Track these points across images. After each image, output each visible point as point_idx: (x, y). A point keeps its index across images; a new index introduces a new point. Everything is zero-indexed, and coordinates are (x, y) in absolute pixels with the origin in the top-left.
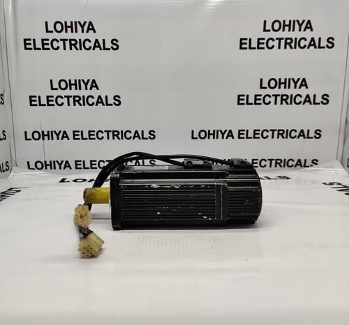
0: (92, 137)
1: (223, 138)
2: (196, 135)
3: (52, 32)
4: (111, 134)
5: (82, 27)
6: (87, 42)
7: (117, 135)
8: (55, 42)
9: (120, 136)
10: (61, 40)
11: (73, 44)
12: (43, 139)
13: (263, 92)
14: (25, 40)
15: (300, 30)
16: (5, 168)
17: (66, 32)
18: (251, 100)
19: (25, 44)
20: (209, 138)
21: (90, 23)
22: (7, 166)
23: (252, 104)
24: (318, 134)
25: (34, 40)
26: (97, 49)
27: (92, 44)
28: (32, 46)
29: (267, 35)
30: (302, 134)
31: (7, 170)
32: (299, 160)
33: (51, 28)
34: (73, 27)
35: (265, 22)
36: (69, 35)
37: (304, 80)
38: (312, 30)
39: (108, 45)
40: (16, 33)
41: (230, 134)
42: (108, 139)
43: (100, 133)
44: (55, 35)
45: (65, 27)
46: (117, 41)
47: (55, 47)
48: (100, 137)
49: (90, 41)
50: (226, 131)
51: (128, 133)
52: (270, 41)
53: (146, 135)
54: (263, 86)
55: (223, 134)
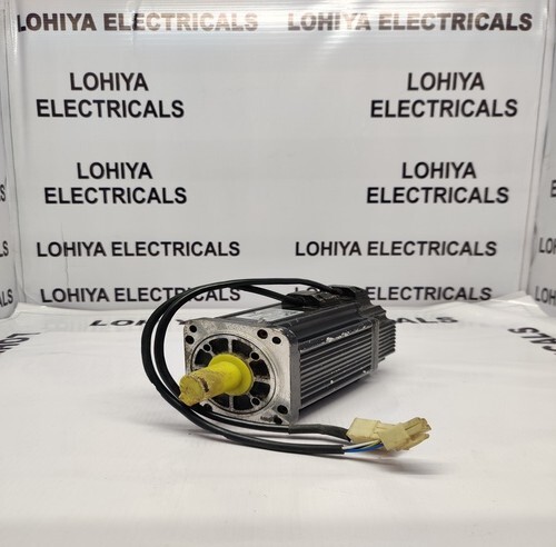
0: (141, 252)
1: (344, 254)
2: (302, 249)
3: (80, 89)
4: (170, 247)
5: (128, 81)
6: (134, 105)
7: (180, 249)
8: (85, 105)
9: (184, 250)
10: (95, 101)
11: (113, 108)
12: (66, 255)
13: (407, 184)
14: (39, 101)
15: (464, 88)
16: (7, 299)
17: (103, 88)
18: (389, 196)
19: (39, 108)
20: (322, 254)
21: (140, 76)
22: (10, 296)
23: (389, 202)
24: (492, 248)
25: (53, 102)
26: (150, 116)
27: (142, 109)
28: (49, 111)
29: (413, 96)
30: (466, 248)
31: (10, 302)
32: (462, 290)
33: (79, 83)
34: (112, 81)
35: (410, 75)
36: (107, 94)
37: (470, 165)
38: (483, 88)
39: (168, 109)
40: (24, 91)
41: (356, 248)
42: (166, 254)
43: (153, 246)
44: (85, 94)
45: (101, 82)
46: (181, 103)
47: (85, 112)
48: (154, 251)
49: (139, 103)
50: (349, 243)
51: (197, 246)
52: (418, 105)
53: (226, 249)
54: (407, 174)
55: (344, 248)
